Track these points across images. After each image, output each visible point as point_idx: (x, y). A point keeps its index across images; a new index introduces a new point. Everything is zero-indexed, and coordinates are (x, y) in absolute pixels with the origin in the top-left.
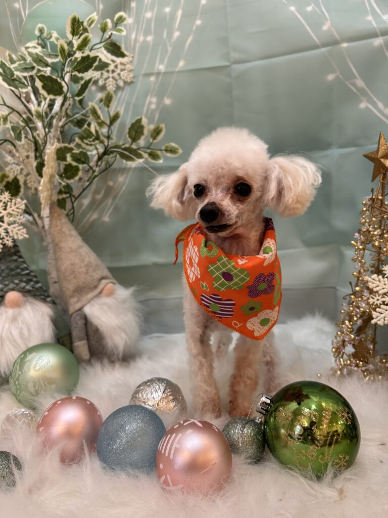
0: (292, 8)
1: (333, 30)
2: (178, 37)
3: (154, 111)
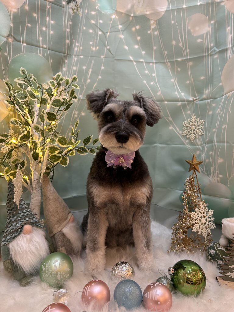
0: (145, 82)
1: (162, 95)
2: (89, 82)
3: (76, 118)
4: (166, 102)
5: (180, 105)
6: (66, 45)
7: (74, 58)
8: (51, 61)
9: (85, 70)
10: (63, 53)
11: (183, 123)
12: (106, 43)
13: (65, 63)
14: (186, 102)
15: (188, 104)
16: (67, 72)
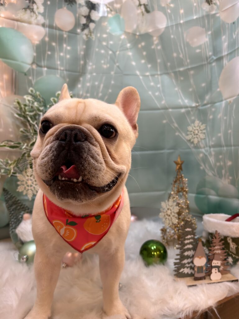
0: (150, 93)
1: (166, 104)
4: (170, 110)
5: (184, 112)
6: (81, 66)
7: (88, 76)
9: (97, 86)
10: (78, 73)
11: (187, 128)
12: (116, 61)
13: (80, 81)
14: (190, 109)
15: (192, 110)
16: (81, 88)
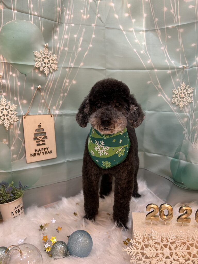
0: (135, 50)
1: (152, 63)
2: (81, 51)
3: (67, 86)
4: (156, 70)
5: (170, 73)
6: (57, 13)
7: (65, 26)
8: (43, 29)
9: (76, 39)
10: (55, 21)
11: (173, 91)
12: (97, 11)
13: (56, 31)
15: (178, 72)
16: (58, 40)
